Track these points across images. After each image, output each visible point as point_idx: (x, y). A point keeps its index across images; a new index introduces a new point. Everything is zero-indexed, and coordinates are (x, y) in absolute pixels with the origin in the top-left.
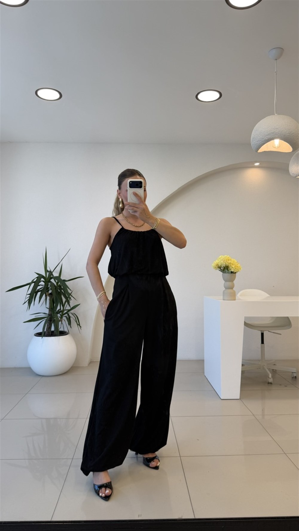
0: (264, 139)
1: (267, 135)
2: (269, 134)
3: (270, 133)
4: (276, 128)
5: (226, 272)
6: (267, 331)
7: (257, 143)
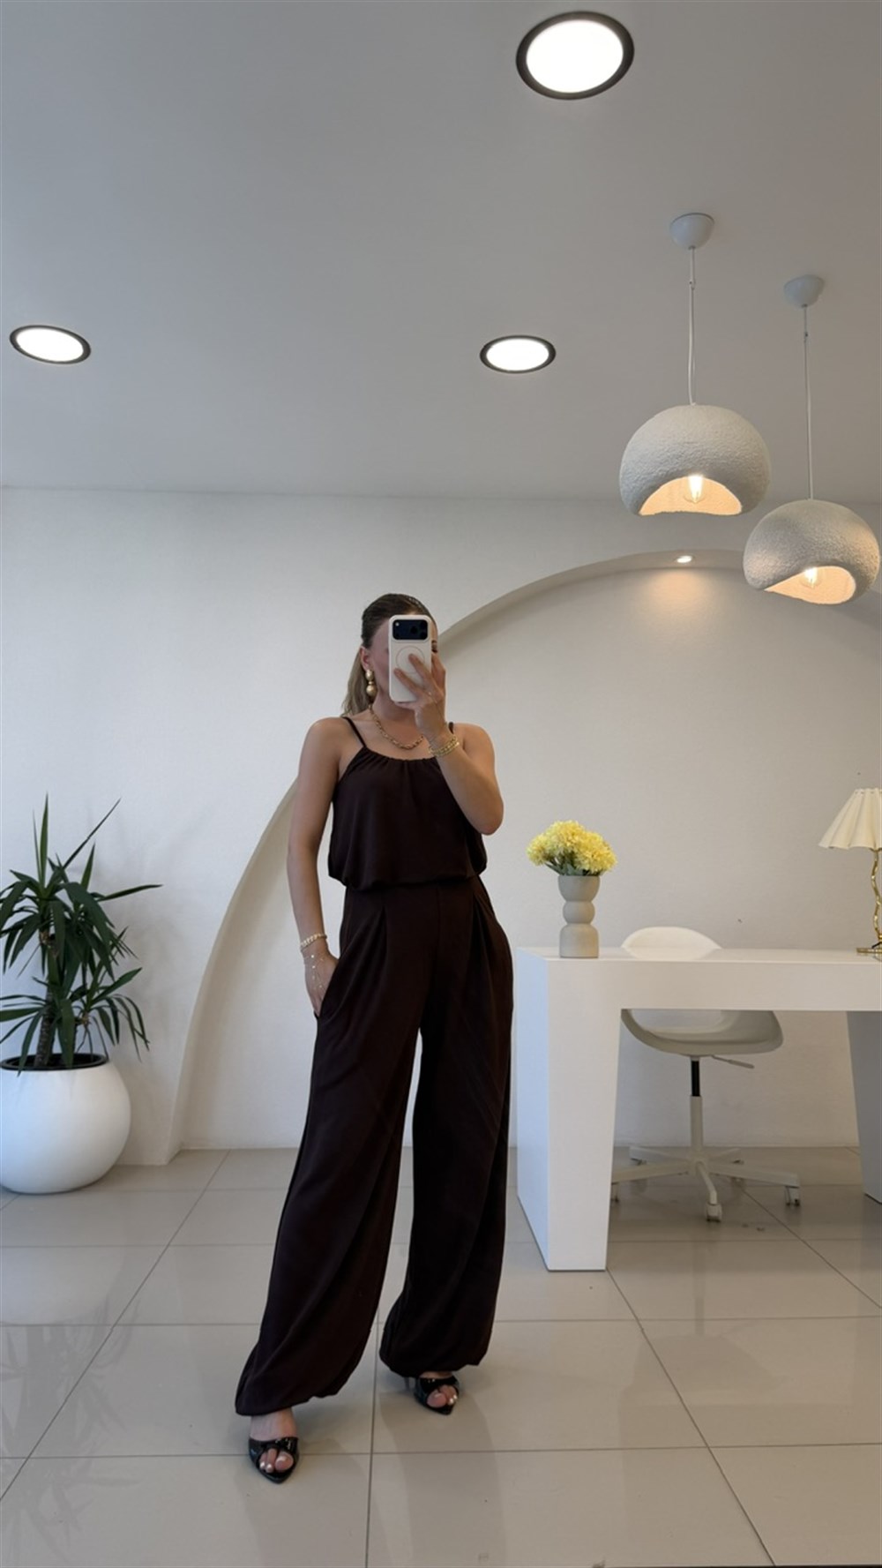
0: (654, 475)
1: (661, 463)
2: (667, 461)
3: (669, 457)
4: (688, 443)
5: (569, 872)
6: (710, 1058)
7: (634, 484)
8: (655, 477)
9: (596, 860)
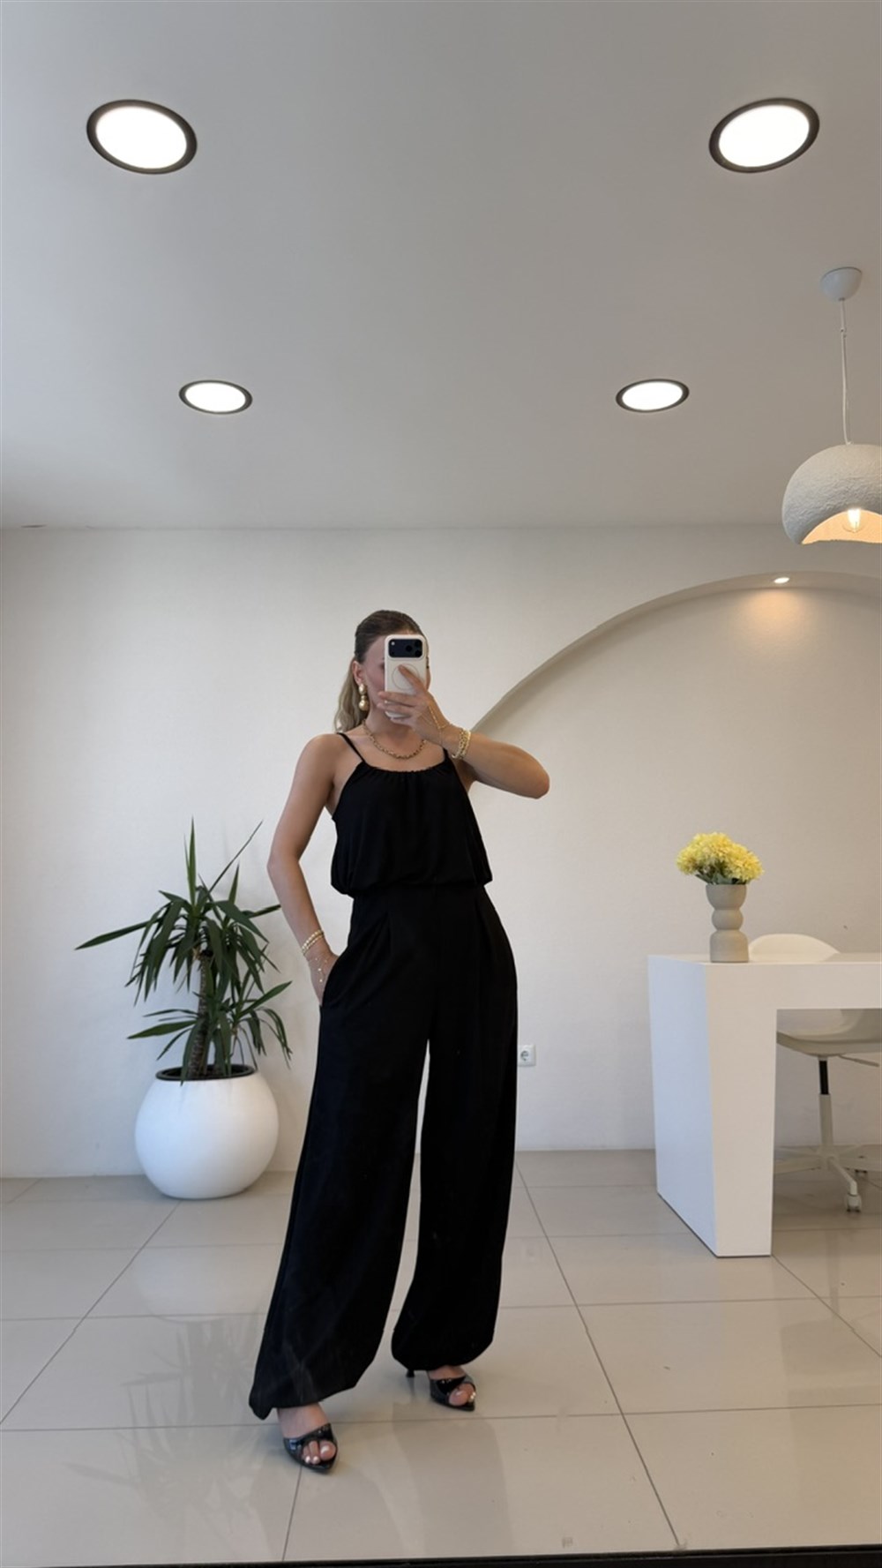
1: (829, 499)
2: (834, 496)
3: (835, 492)
5: (719, 881)
6: (837, 1058)
7: (800, 518)
8: (823, 511)
9: (747, 869)
